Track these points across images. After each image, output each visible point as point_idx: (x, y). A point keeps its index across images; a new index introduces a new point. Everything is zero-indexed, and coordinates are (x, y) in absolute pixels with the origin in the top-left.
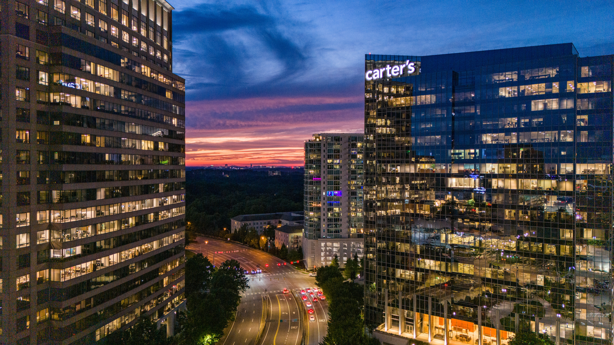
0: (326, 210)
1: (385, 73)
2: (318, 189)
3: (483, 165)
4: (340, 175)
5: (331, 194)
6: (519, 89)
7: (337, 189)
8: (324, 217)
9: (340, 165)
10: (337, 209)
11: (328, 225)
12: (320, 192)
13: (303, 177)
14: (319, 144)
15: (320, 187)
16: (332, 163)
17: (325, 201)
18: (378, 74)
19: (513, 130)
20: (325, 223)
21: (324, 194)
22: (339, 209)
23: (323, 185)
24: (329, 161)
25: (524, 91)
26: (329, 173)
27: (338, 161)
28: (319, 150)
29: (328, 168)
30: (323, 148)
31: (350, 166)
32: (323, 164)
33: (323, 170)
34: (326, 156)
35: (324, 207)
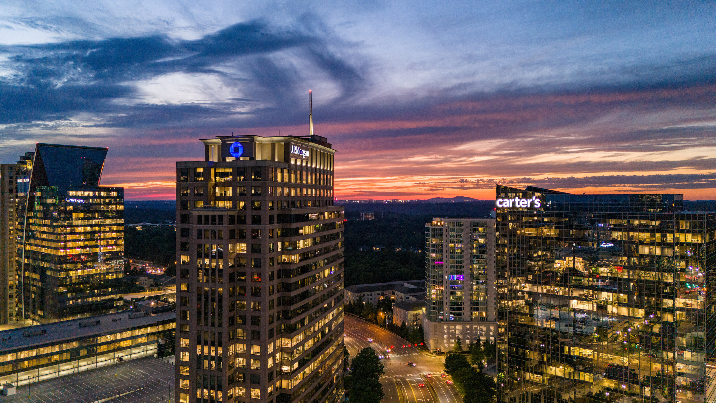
0: (448, 293)
1: (514, 203)
2: (440, 272)
3: (600, 292)
4: (462, 259)
5: (453, 278)
6: (628, 234)
7: (458, 273)
8: (447, 301)
9: (462, 249)
10: (459, 293)
11: (451, 308)
12: (442, 276)
13: (424, 259)
14: (441, 229)
15: (442, 271)
16: (455, 247)
17: (447, 285)
18: (508, 202)
19: (625, 267)
20: (447, 306)
21: (446, 277)
22: (461, 293)
23: (445, 269)
24: (452, 245)
25: (632, 236)
26: (451, 257)
27: (459, 246)
28: (442, 235)
29: (450, 253)
30: (445, 233)
31: (471, 250)
32: (445, 249)
33: (445, 254)
34: (448, 241)
35: (447, 290)
